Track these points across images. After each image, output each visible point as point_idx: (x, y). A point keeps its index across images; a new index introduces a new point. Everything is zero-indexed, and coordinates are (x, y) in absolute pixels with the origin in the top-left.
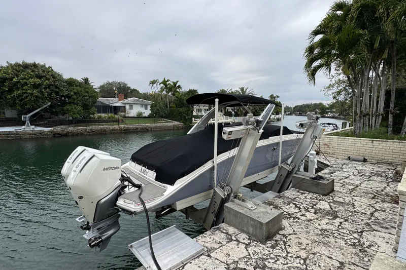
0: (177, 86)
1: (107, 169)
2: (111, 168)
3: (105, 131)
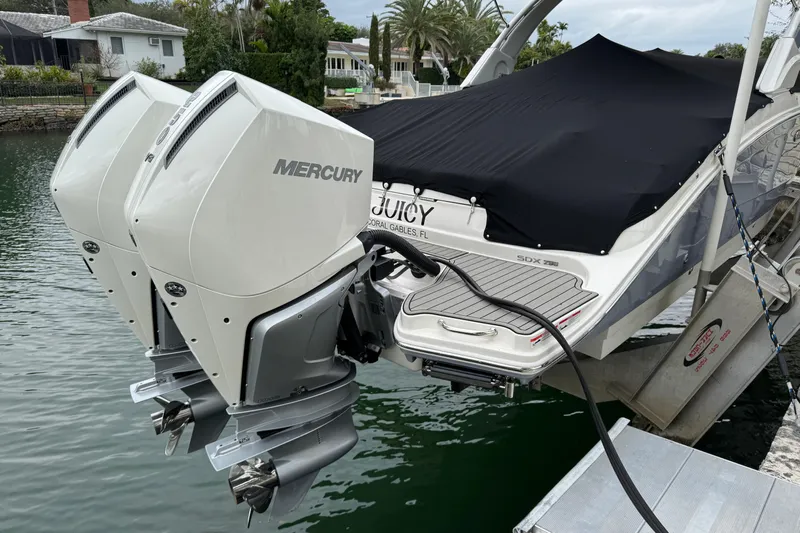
1: (294, 169)
2: (318, 171)
3: (41, 121)
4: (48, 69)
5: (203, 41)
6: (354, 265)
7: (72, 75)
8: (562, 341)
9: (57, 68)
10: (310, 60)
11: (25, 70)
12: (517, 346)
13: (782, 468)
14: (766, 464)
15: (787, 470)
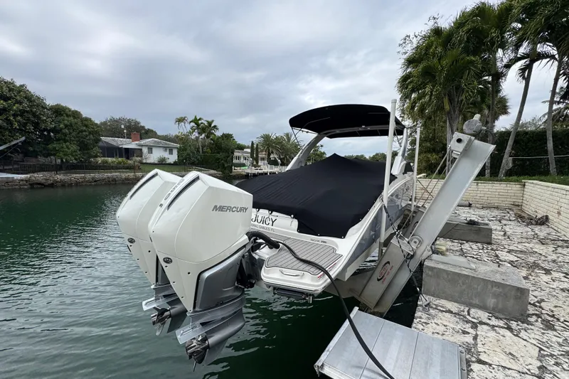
0: (212, 125)
1: (221, 209)
2: (230, 209)
3: (114, 180)
4: (120, 159)
5: (185, 150)
6: (244, 246)
7: (130, 162)
8: (330, 277)
9: (124, 159)
10: (228, 157)
11: (110, 160)
12: (312, 280)
13: (420, 327)
14: (414, 325)
15: (422, 327)
